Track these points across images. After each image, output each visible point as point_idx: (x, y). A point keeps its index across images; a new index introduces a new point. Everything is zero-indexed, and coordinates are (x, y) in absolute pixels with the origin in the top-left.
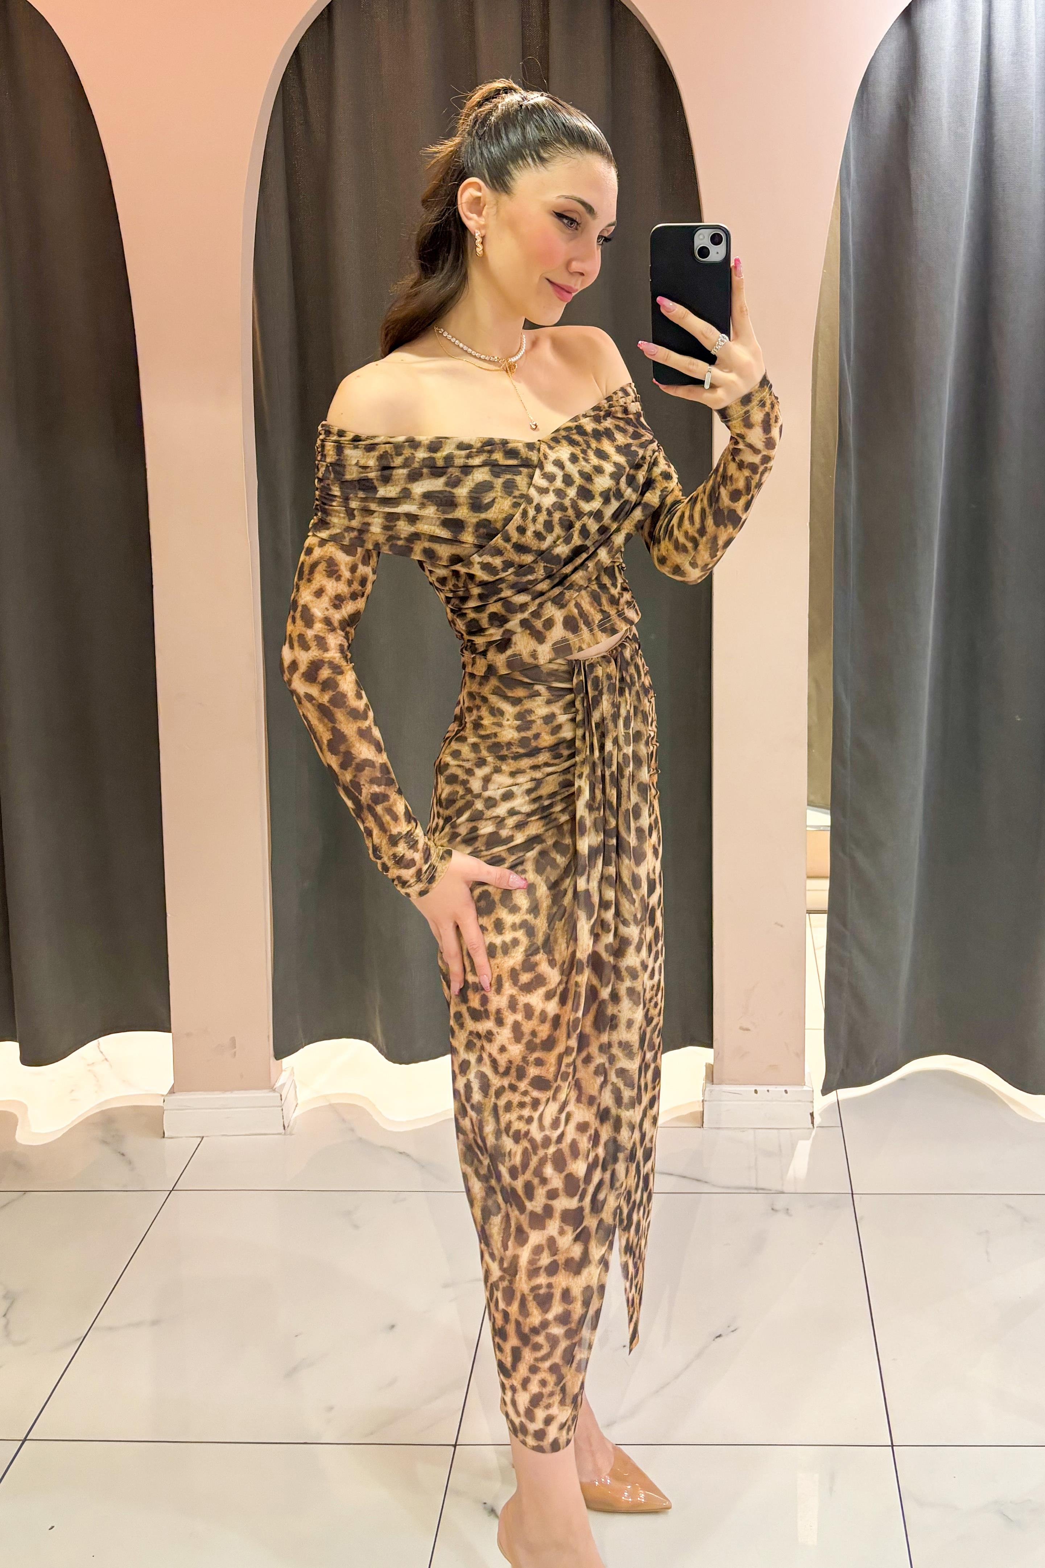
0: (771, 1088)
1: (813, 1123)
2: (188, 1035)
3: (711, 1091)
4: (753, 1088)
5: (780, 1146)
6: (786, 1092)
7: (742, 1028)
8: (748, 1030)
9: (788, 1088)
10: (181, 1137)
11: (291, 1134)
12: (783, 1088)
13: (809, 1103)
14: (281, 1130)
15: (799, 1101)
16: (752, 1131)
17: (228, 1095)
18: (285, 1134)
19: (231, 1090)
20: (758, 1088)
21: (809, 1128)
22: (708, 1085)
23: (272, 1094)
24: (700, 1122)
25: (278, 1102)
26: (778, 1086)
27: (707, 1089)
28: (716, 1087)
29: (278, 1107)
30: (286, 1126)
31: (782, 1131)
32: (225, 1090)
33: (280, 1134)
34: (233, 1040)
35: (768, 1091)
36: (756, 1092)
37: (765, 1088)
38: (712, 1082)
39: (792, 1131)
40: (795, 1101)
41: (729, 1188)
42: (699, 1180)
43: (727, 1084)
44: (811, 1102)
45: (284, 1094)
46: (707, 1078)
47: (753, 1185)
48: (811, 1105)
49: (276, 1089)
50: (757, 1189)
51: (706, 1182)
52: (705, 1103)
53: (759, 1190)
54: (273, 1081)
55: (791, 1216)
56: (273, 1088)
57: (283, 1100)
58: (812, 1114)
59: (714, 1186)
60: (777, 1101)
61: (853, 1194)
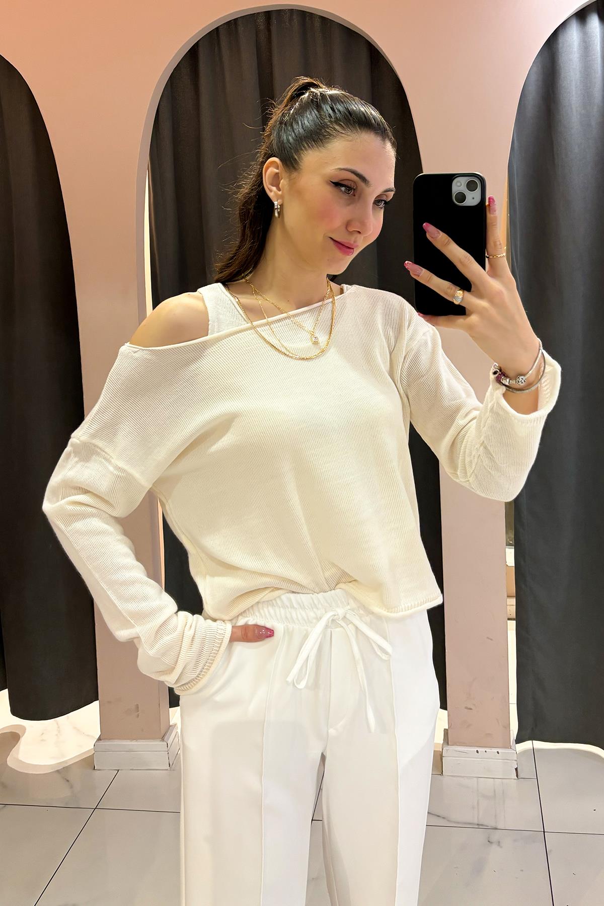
0: (488, 750)
1: (517, 776)
2: (109, 702)
3: (448, 751)
4: (475, 749)
5: (495, 791)
6: (498, 753)
7: (468, 709)
8: (471, 709)
9: (500, 751)
10: (103, 770)
11: (174, 770)
12: (495, 750)
13: (514, 761)
14: (168, 767)
15: (507, 759)
16: (475, 779)
17: (134, 743)
18: (170, 770)
19: (136, 739)
20: (480, 749)
21: (514, 779)
22: (446, 746)
23: (163, 743)
24: (441, 771)
25: (166, 749)
26: (493, 749)
27: (444, 749)
28: (452, 748)
29: (165, 751)
30: (171, 764)
31: (495, 780)
32: (132, 739)
33: (167, 770)
34: (137, 707)
35: (486, 751)
36: (477, 752)
37: (484, 749)
38: (448, 744)
39: (504, 780)
40: (504, 760)
41: (458, 823)
42: (438, 816)
43: (458, 745)
44: (516, 760)
45: (170, 742)
46: (444, 740)
47: (476, 821)
48: (516, 763)
49: (165, 739)
50: (478, 825)
51: (443, 818)
52: (443, 758)
53: (479, 826)
54: (163, 732)
55: (501, 847)
56: (163, 739)
57: (169, 747)
58: (516, 769)
59: (448, 821)
60: (492, 759)
61: (544, 832)
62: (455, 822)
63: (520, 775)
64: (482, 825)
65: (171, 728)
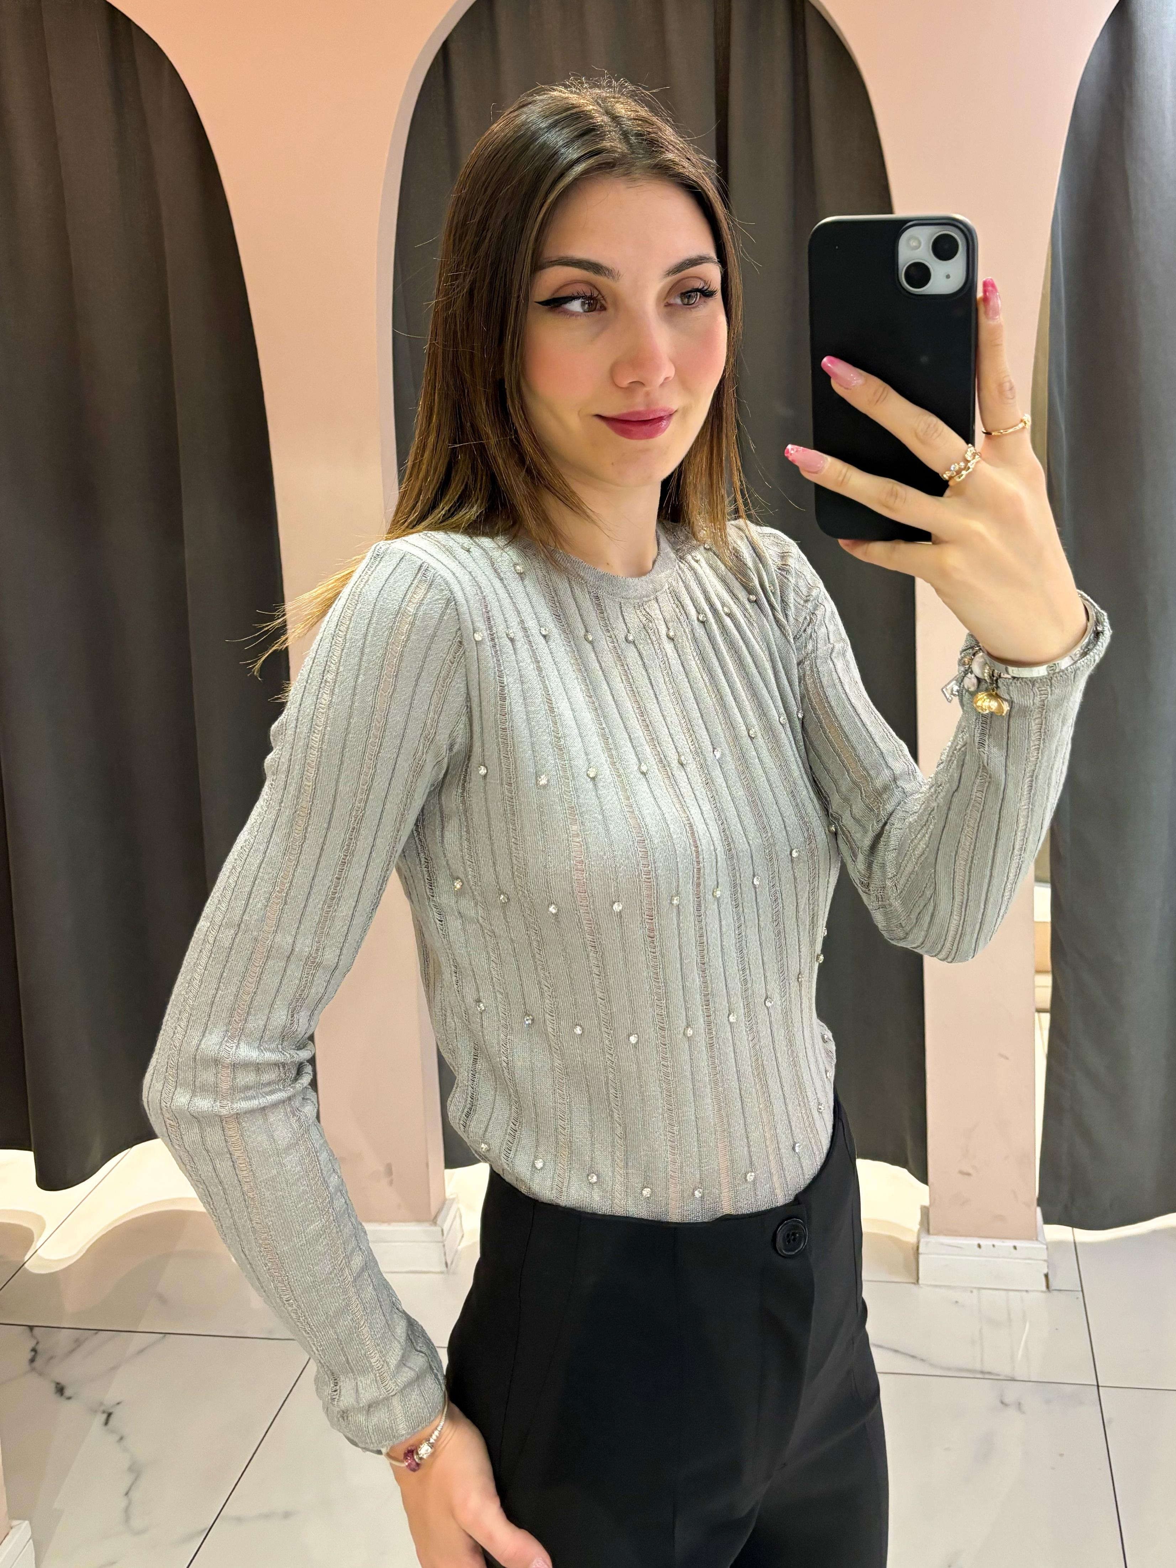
0: (996, 1243)
1: (1048, 1286)
3: (927, 1243)
4: (975, 1241)
5: (1009, 1314)
6: (1015, 1248)
7: (962, 1173)
8: (968, 1175)
9: (1018, 1244)
11: (454, 1273)
12: (1010, 1243)
13: (1042, 1262)
14: (444, 1269)
15: (1030, 1259)
16: (975, 1291)
18: (448, 1273)
19: (388, 1221)
20: (983, 1242)
21: (1042, 1292)
22: (923, 1235)
23: (435, 1228)
24: (915, 1276)
25: (440, 1238)
26: (1006, 1241)
27: (922, 1241)
28: (933, 1239)
29: (439, 1242)
30: (449, 1263)
31: (1011, 1293)
32: (381, 1222)
33: (442, 1273)
34: (390, 1168)
35: (993, 1245)
36: (979, 1246)
37: (990, 1242)
38: (928, 1232)
39: (1024, 1293)
40: (1026, 1259)
41: (949, 1369)
42: (913, 1357)
43: (946, 1235)
44: (1045, 1261)
45: (446, 1227)
46: (922, 1223)
47: (978, 1367)
48: (1046, 1264)
49: (438, 1222)
50: (982, 1372)
51: (922, 1360)
52: (921, 1258)
53: (985, 1374)
54: (433, 1213)
55: (1024, 1413)
56: (434, 1221)
57: (445, 1233)
58: (1046, 1276)
59: (932, 1365)
60: (1003, 1257)
61: (1098, 1386)
62: (942, 1368)
63: (1054, 1284)
64: (989, 1373)
65: (447, 1202)
